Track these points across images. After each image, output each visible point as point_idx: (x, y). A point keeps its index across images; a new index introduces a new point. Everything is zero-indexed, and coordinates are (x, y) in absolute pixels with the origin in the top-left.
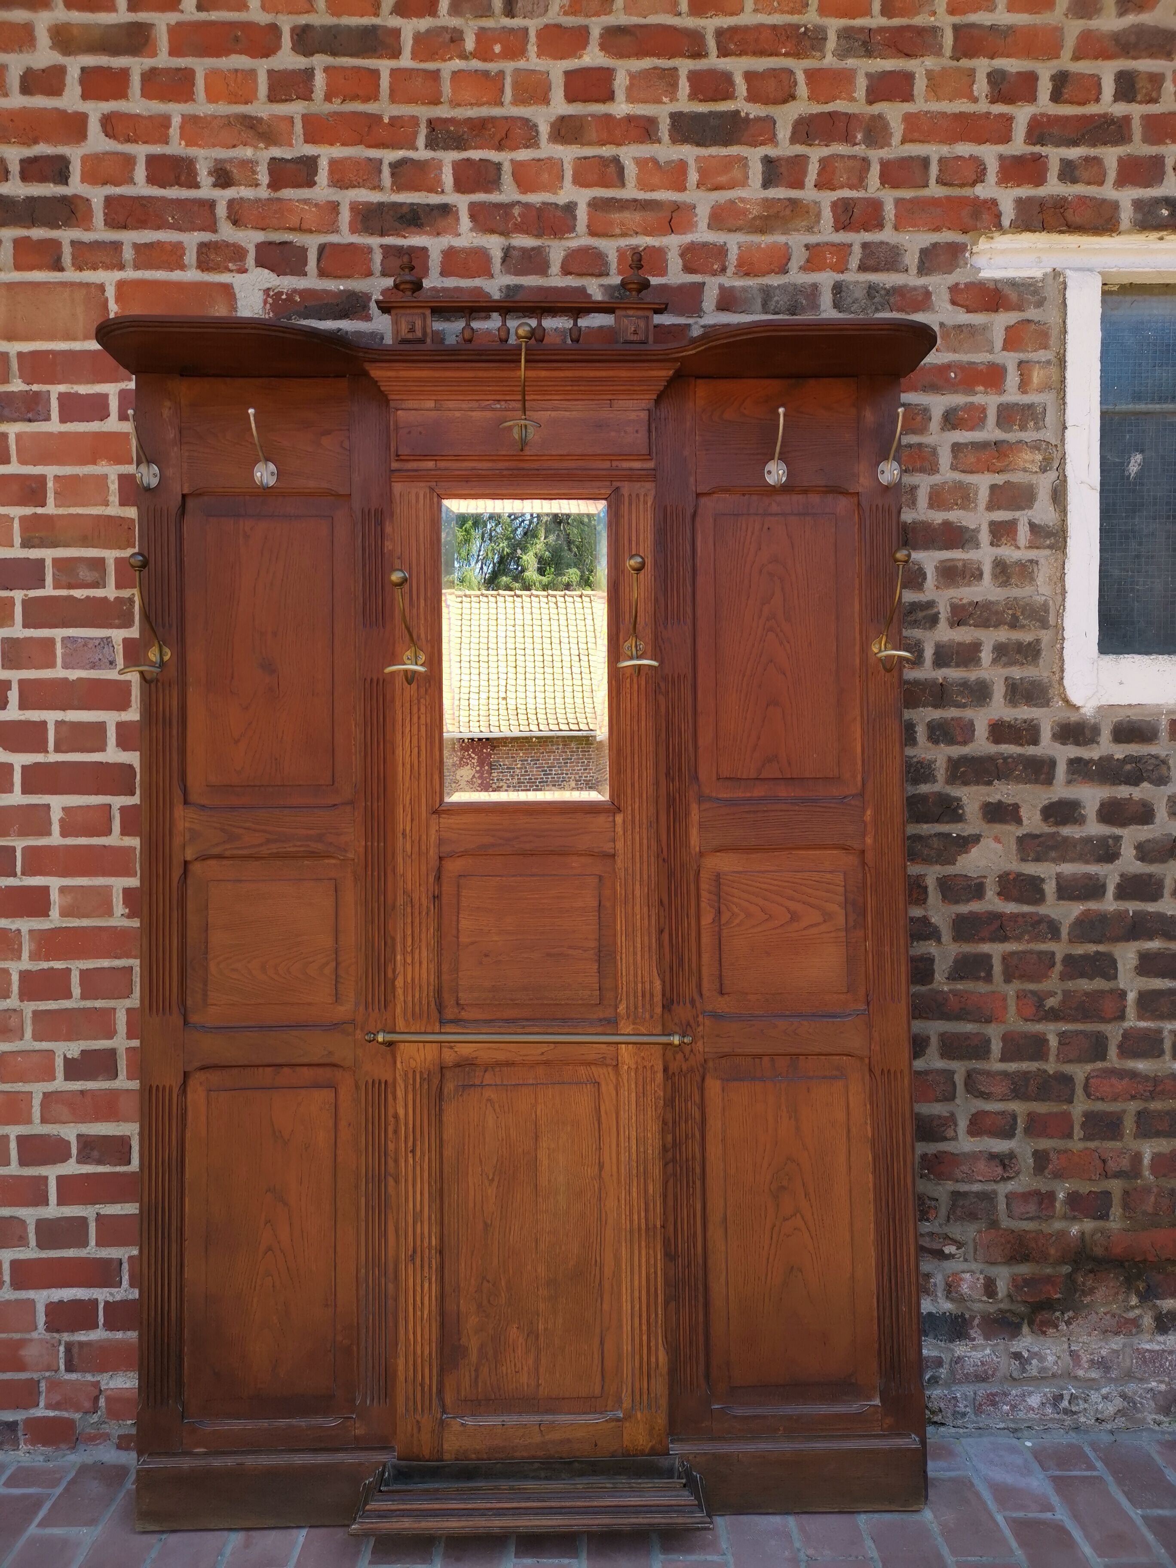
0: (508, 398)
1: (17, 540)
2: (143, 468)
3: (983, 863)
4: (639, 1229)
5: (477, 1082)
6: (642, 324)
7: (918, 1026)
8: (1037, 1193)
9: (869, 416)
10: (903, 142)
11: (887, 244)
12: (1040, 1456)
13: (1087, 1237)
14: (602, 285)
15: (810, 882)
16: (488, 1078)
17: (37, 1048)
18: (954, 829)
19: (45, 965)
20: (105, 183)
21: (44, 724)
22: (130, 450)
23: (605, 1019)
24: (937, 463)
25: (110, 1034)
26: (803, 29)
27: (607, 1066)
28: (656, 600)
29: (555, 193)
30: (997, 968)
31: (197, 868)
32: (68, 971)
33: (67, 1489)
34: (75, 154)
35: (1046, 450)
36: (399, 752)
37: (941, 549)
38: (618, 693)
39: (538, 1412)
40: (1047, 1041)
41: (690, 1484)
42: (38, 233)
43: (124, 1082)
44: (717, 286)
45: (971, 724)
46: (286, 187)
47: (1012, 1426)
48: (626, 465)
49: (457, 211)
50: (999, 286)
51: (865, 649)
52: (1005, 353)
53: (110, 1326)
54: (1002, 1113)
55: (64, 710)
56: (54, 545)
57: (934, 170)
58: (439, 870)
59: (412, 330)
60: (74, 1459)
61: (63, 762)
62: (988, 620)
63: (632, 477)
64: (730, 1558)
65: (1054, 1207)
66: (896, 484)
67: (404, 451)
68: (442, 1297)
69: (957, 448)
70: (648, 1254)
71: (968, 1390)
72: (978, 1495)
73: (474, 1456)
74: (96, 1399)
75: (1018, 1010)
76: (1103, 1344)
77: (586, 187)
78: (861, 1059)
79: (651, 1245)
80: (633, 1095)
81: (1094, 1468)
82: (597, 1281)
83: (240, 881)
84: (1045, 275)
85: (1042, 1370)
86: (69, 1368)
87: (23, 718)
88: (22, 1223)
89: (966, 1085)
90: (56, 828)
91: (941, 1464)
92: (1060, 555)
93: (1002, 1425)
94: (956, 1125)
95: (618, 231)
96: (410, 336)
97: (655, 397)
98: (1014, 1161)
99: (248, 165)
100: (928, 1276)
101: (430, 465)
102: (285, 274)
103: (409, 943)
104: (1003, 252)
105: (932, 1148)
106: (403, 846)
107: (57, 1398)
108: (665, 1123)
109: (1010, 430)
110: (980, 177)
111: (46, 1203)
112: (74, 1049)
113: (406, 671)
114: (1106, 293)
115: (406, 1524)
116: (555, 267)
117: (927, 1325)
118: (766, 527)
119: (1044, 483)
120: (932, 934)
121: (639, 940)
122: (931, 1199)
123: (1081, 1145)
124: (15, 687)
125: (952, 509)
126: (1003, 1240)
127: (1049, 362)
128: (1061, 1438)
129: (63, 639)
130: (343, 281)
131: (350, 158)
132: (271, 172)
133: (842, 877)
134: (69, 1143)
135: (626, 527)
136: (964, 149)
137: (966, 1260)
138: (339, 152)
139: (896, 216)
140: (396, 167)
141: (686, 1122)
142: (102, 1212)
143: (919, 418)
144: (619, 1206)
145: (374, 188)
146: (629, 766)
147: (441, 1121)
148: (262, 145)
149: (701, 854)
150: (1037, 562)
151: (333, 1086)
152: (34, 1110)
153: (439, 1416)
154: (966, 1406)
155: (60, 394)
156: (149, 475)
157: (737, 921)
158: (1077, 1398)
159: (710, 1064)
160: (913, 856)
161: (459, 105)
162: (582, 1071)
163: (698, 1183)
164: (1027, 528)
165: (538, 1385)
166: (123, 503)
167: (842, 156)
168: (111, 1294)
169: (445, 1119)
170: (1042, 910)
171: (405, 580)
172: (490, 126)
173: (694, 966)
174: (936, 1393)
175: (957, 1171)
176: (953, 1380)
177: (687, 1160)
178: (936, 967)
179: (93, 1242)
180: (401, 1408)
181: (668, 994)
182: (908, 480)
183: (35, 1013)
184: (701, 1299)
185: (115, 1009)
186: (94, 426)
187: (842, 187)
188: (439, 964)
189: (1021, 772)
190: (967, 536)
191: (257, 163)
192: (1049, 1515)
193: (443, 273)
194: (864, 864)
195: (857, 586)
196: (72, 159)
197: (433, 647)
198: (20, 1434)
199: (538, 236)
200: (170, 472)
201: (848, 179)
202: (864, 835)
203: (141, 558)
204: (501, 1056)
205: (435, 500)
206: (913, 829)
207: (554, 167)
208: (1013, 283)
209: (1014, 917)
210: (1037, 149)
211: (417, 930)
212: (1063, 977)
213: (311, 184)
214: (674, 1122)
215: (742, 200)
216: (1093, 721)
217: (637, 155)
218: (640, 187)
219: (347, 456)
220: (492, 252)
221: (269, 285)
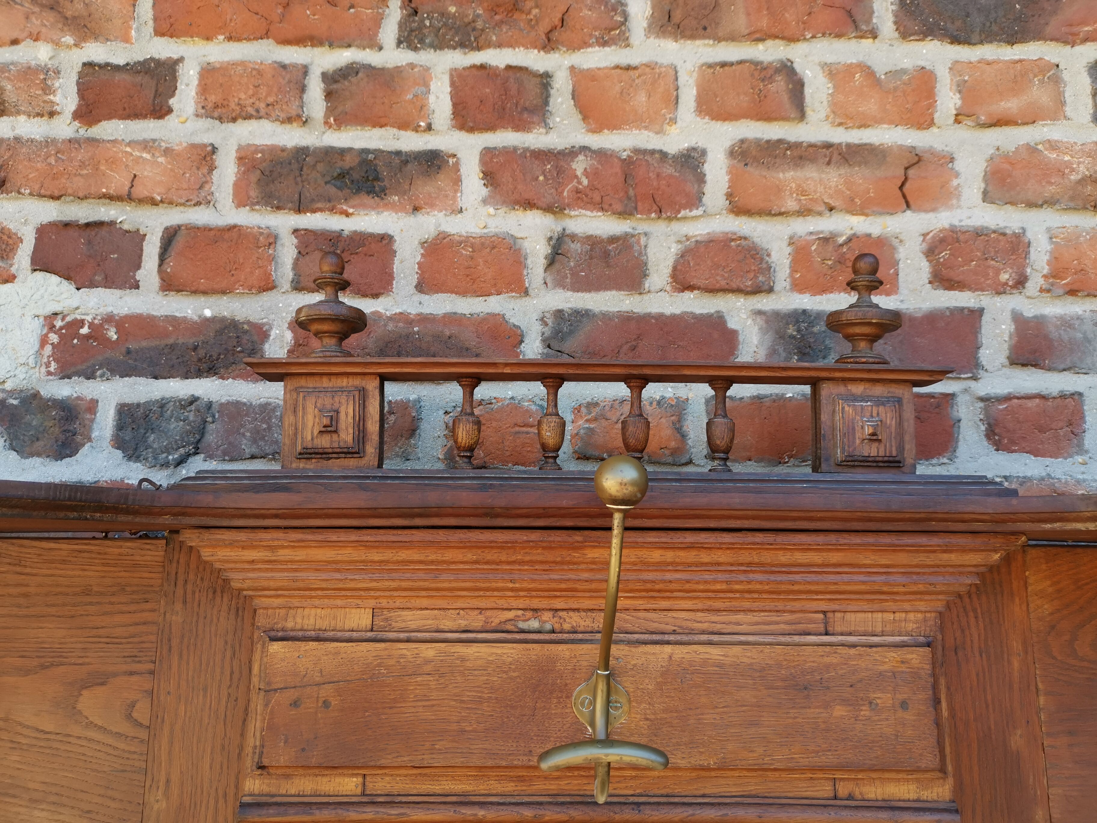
0: (559, 604)
6: (890, 418)
14: (760, 313)
29: (660, 132)
44: (1007, 316)
46: (109, 117)
48: (875, 793)
49: (457, 164)
59: (329, 429)
77: (725, 120)
96: (325, 442)
97: (940, 606)
99: (39, 77)
101: (348, 788)
102: (92, 285)
116: (659, 277)
130: (212, 300)
131: (242, 63)
132: (83, 89)
138: (222, 51)
140: (336, 82)
145: (289, 120)
148: (69, 40)
172: (530, 3)
191: (58, 72)
193: (423, 287)
199: (624, 214)
207: (658, 81)
213: (161, 111)
215: (1053, 145)
217: (830, 59)
218: (838, 121)
219: (142, 741)
220: (527, 246)
221: (57, 308)
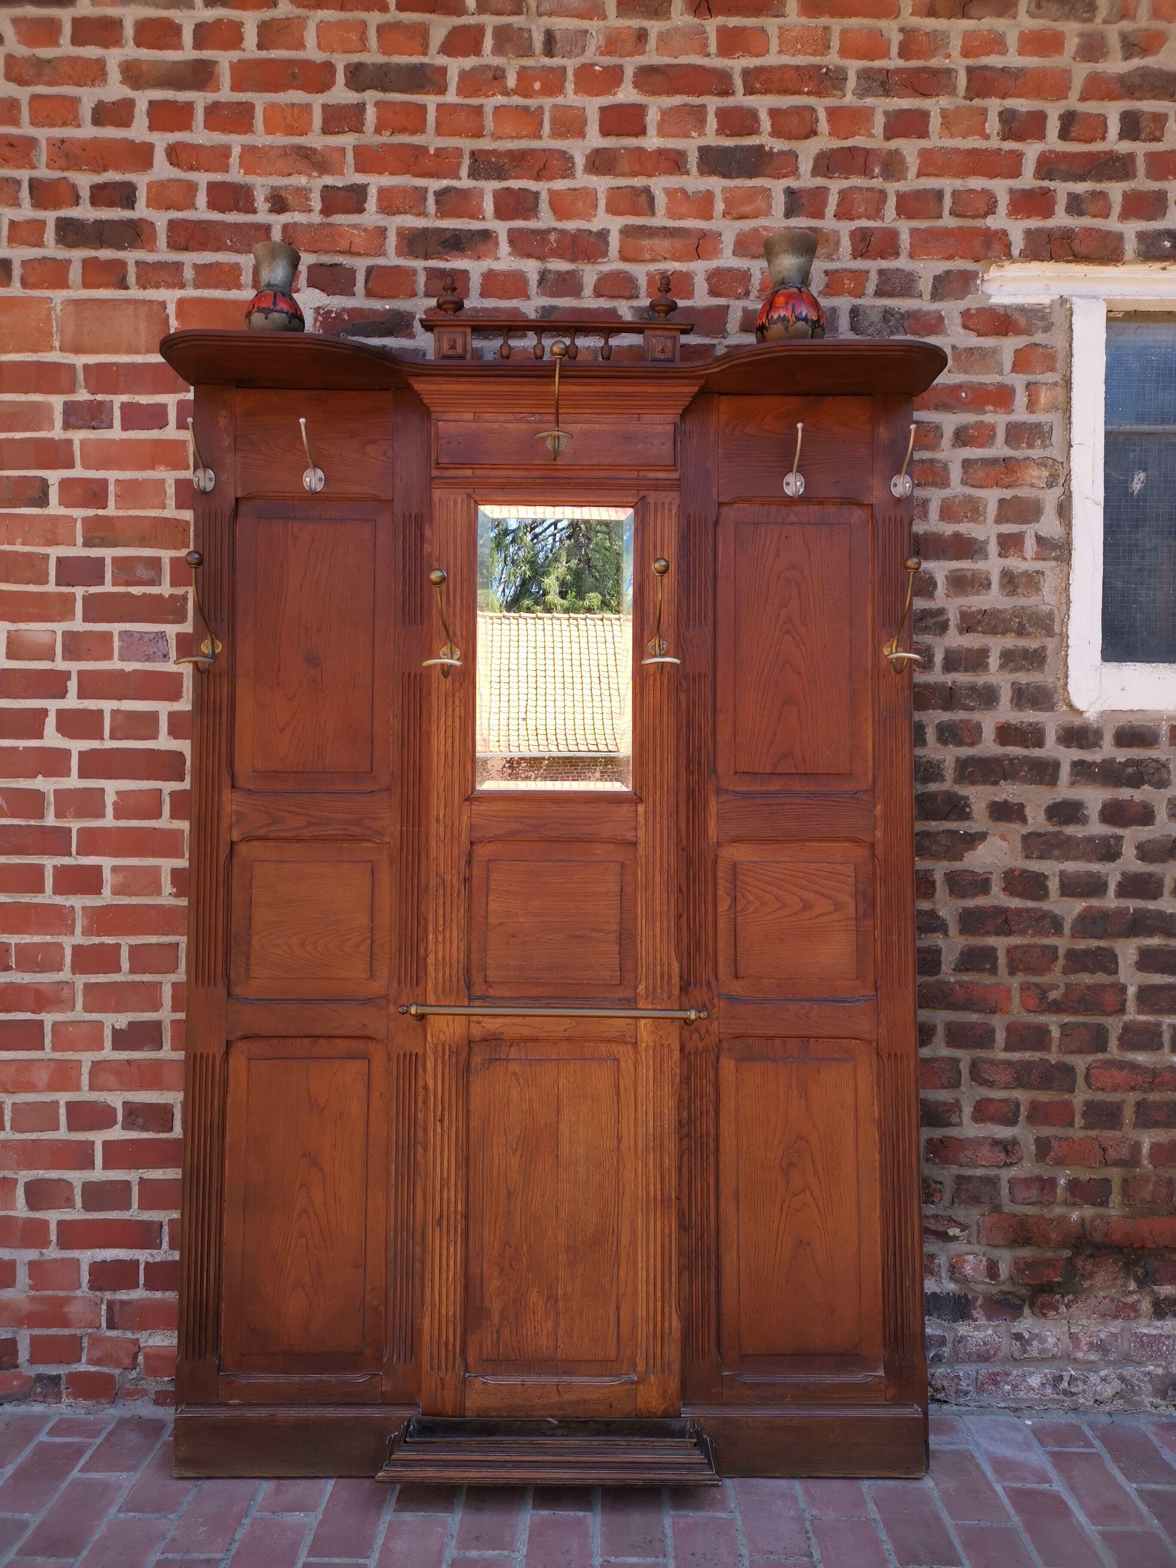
0: (541, 411)
1: (80, 540)
2: (200, 473)
3: (989, 860)
4: (655, 1200)
5: (503, 1056)
6: (669, 343)
7: (924, 1015)
8: (1039, 1179)
9: (883, 433)
10: (919, 175)
11: (902, 271)
12: (1040, 1434)
13: (1087, 1221)
14: (632, 307)
15: (821, 873)
16: (514, 1053)
17: (87, 1019)
18: (962, 827)
19: (96, 940)
20: (168, 208)
21: (101, 712)
22: (187, 457)
23: (626, 999)
24: (948, 478)
25: (156, 1006)
26: (824, 70)
27: (626, 1043)
28: (679, 603)
30: (1002, 960)
31: (242, 849)
32: (118, 946)
33: (107, 1439)
34: (141, 181)
35: (1052, 467)
36: (434, 742)
37: (950, 560)
38: (642, 690)
39: (556, 1374)
40: (1050, 1031)
41: (700, 1444)
42: (106, 254)
43: (168, 1053)
44: (740, 308)
45: (978, 727)
46: (337, 213)
47: (1013, 1405)
48: (652, 475)
49: (497, 237)
50: (1008, 311)
51: (877, 652)
52: (1014, 375)
53: (150, 1286)
54: (1005, 1101)
55: (120, 700)
56: (115, 545)
57: (948, 202)
58: (470, 854)
59: (453, 347)
60: (112, 1412)
61: (118, 749)
62: (995, 627)
63: (658, 486)
64: (737, 1515)
65: (1055, 1192)
66: (907, 497)
67: (444, 459)
68: (466, 1260)
69: (967, 464)
70: (663, 1223)
71: (970, 1369)
72: (978, 1466)
73: (494, 1414)
74: (135, 1356)
75: (1021, 1001)
76: (1102, 1327)
78: (870, 1042)
79: (667, 1216)
80: (651, 1071)
81: (1092, 1446)
82: (614, 1248)
83: (282, 862)
84: (1053, 301)
85: (1043, 1351)
86: (111, 1326)
87: (81, 706)
88: (69, 1185)
89: (971, 1072)
90: (109, 811)
91: (944, 1438)
92: (1065, 567)
93: (1003, 1405)
94: (961, 1111)
95: (647, 256)
96: (451, 352)
97: (680, 412)
98: (1016, 1147)
99: (303, 193)
100: (932, 1257)
101: (469, 472)
102: (335, 294)
103: (441, 922)
104: (1014, 279)
105: (938, 1133)
106: (437, 831)
107: (97, 1354)
108: (680, 1100)
109: (1017, 448)
110: (991, 209)
111: (91, 1165)
112: (121, 1020)
113: (443, 665)
114: (1112, 319)
115: (430, 1473)
116: (588, 290)
117: (931, 1305)
118: (784, 535)
119: (1050, 498)
120: (941, 927)
121: (658, 924)
122: (936, 1182)
123: (1082, 1134)
124: (74, 677)
125: (961, 521)
126: (1006, 1224)
127: (1055, 384)
128: (1060, 1418)
129: (120, 633)
130: (389, 301)
131: (397, 186)
132: (324, 199)
133: (852, 869)
134: (115, 1109)
135: (652, 532)
136: (976, 183)
137: (969, 1242)
138: (387, 180)
139: (911, 245)
141: (701, 1099)
142: (145, 1176)
143: (931, 435)
144: (636, 1178)
145: (419, 215)
146: (651, 758)
147: (468, 1093)
148: (315, 174)
149: (719, 844)
150: (1043, 573)
151: (366, 1057)
152: (83, 1078)
153: (462, 1374)
154: (968, 1385)
155: (123, 404)
156: (205, 480)
157: (752, 909)
158: (1076, 1379)
159: (725, 1045)
160: (921, 851)
161: (500, 138)
162: (603, 1047)
163: (712, 1158)
164: (1034, 540)
165: (557, 1347)
166: (179, 506)
167: (861, 189)
168: (152, 1255)
169: (472, 1090)
170: (1045, 906)
171: (443, 579)
172: (529, 157)
173: (710, 949)
174: (940, 1371)
175: (961, 1155)
176: (956, 1359)
177: (702, 1136)
178: (943, 959)
179: (135, 1205)
180: (426, 1366)
181: (685, 976)
182: (920, 493)
183: (87, 986)
184: (713, 1268)
185: (161, 983)
186: (154, 434)
187: (860, 217)
188: (469, 944)
189: (1027, 772)
190: (976, 547)
191: (311, 190)
192: (1046, 1486)
193: (483, 295)
194: (874, 856)
195: (870, 592)
196: (139, 186)
197: (468, 644)
198: (63, 1387)
199: (573, 260)
200: (224, 477)
201: (866, 209)
202: (874, 828)
203: (197, 556)
204: (526, 1032)
205: (472, 505)
206: (921, 826)
207: (588, 196)
208: (1022, 309)
209: (1019, 912)
210: (1046, 183)
211: (448, 911)
212: (1065, 971)
213: (361, 210)
214: (690, 1100)
215: (765, 228)
216: (1095, 726)
217: (667, 185)
218: (669, 216)
219: (390, 463)
220: (529, 275)
221: (320, 304)
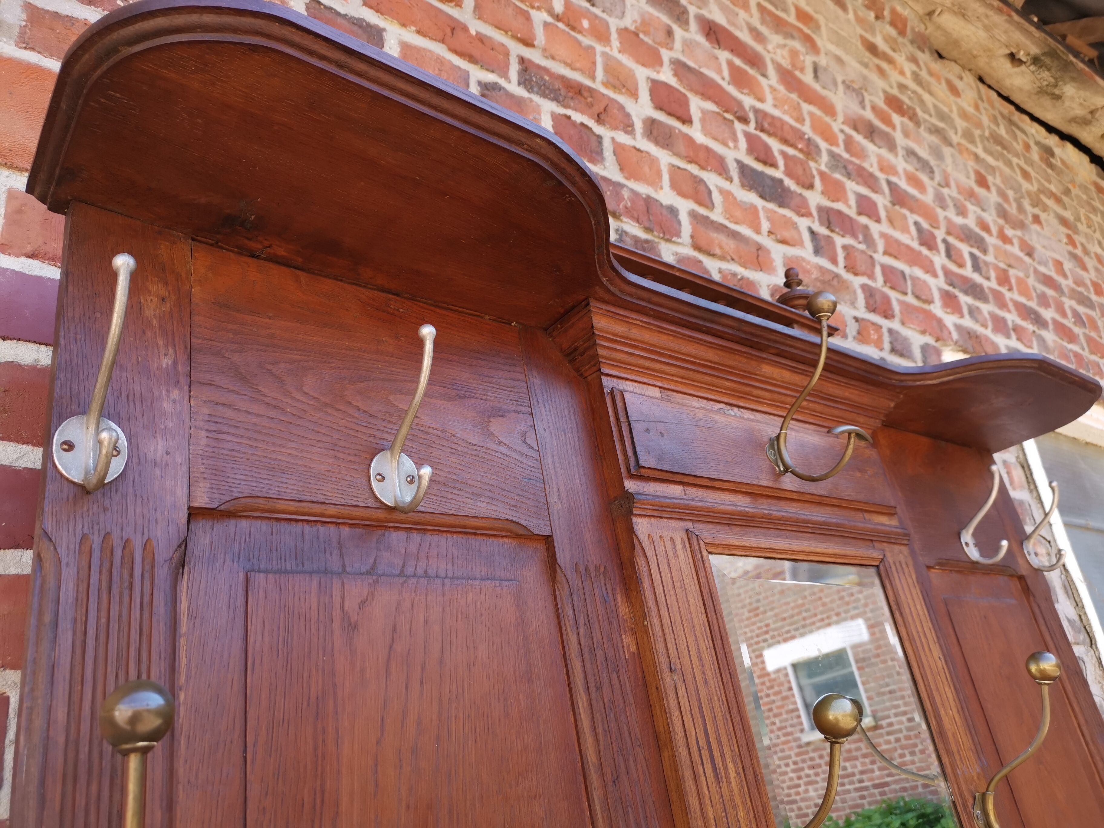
0: (741, 403)
10: (885, 253)
11: (899, 333)
26: (806, 137)
29: (657, 191)
48: (876, 519)
57: (909, 284)
67: (647, 461)
77: (683, 197)
101: (678, 490)
110: (931, 299)
131: (430, 51)
136: (918, 273)
140: (488, 90)
161: (553, 58)
167: (855, 249)
199: (648, 229)
200: (156, 448)
205: (701, 554)
207: (651, 162)
217: (719, 184)
218: (728, 216)
219: (536, 460)
